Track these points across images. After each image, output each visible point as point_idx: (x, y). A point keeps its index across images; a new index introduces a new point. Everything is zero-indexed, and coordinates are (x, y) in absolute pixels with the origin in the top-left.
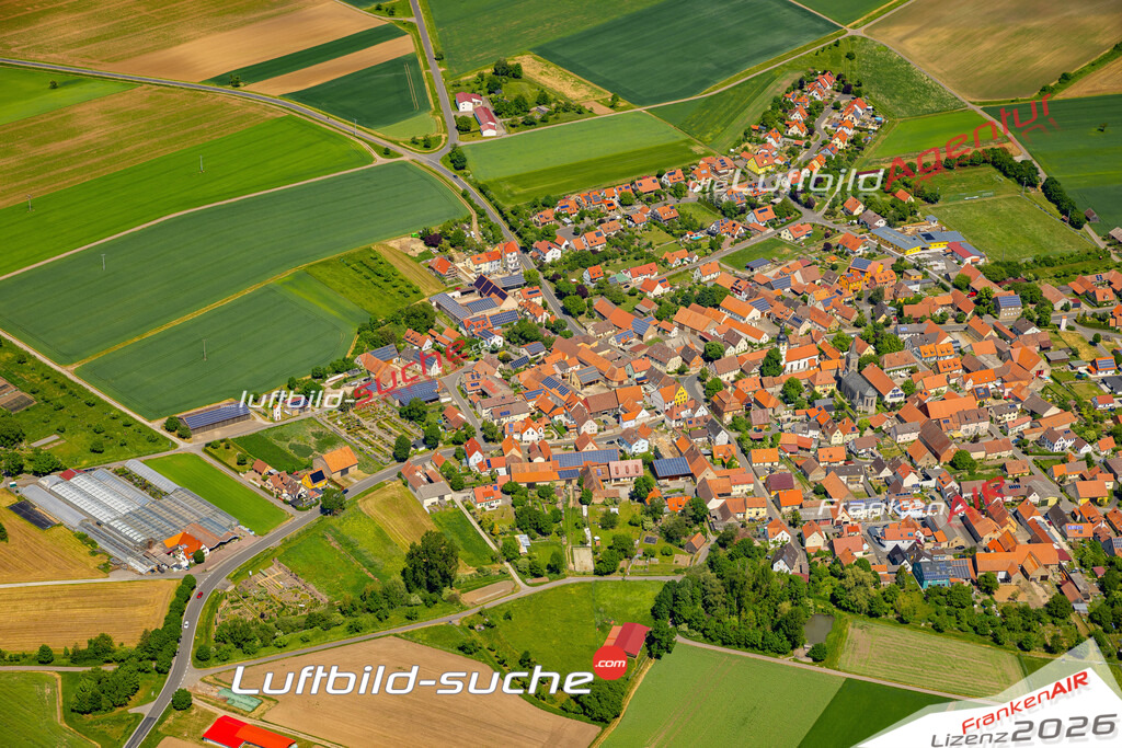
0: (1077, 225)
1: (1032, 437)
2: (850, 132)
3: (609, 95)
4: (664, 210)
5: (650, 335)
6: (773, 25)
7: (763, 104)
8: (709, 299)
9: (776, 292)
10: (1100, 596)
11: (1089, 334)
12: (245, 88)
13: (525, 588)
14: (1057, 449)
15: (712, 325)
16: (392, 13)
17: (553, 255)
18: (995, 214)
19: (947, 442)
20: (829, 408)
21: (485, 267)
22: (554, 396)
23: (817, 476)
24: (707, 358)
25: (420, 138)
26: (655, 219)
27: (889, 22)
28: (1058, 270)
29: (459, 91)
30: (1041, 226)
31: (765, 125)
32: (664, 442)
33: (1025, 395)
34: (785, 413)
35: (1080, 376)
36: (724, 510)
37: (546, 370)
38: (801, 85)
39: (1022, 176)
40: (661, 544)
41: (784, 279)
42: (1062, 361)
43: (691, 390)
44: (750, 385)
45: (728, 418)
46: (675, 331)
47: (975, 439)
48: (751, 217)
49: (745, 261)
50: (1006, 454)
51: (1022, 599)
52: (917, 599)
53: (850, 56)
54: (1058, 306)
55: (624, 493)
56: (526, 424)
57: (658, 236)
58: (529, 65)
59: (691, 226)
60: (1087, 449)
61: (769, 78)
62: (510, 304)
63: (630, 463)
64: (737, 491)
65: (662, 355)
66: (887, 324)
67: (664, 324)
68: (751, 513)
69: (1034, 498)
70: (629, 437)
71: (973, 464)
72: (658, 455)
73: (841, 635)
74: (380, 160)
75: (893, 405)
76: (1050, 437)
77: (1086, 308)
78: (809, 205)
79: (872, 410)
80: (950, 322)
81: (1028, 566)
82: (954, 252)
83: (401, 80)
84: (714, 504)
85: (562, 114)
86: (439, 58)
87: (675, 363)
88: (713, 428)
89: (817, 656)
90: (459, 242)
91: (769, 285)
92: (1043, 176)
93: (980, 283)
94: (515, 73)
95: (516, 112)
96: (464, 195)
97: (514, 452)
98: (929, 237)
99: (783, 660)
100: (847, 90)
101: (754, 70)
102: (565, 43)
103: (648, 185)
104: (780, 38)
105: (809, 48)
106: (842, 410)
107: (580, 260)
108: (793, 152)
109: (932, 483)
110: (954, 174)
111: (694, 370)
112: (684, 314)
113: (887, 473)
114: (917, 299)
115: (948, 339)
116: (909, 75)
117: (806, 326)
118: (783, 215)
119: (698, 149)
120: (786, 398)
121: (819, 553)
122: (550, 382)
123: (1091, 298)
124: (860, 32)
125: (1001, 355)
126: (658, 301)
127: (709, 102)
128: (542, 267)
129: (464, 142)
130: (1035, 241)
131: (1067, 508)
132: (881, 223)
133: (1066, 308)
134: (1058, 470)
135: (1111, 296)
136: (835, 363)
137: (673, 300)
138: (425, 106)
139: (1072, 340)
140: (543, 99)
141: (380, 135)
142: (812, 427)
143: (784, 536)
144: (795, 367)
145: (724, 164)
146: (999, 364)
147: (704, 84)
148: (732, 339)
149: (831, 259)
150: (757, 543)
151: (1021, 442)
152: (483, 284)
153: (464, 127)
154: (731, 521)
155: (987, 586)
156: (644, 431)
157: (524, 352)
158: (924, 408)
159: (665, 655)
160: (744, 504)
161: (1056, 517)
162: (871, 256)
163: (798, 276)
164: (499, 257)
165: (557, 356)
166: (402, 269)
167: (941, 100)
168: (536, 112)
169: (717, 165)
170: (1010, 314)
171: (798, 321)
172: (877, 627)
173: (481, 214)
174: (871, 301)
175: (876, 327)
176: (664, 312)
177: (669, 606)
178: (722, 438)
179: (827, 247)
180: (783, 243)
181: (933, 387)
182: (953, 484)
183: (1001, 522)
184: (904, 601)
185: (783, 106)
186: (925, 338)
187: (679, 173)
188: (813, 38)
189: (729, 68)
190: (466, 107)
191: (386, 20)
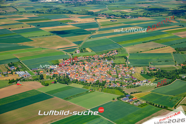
2: (113, 54)
3: (92, 51)
5: (76, 66)
13: (49, 80)
18: (119, 60)
20: (86, 71)
25: (70, 53)
32: (70, 73)
33: (104, 71)
35: (112, 71)
38: (112, 51)
44: (81, 69)
45: (77, 71)
54: (116, 66)
58: (87, 49)
59: (89, 60)
63: (65, 73)
68: (72, 77)
74: (66, 54)
78: (102, 59)
79: (90, 71)
81: (91, 81)
86: (79, 48)
87: (76, 68)
94: (85, 49)
98: (110, 61)
112: (80, 65)
121: (75, 79)
124: (125, 48)
125: (106, 69)
144: (86, 69)
151: (101, 74)
155: (86, 82)
159: (55, 84)
166: (59, 61)
167: (126, 53)
168: (84, 52)
172: (75, 83)
173: (70, 58)
178: (75, 72)
180: (97, 61)
190: (77, 51)
191: (78, 45)
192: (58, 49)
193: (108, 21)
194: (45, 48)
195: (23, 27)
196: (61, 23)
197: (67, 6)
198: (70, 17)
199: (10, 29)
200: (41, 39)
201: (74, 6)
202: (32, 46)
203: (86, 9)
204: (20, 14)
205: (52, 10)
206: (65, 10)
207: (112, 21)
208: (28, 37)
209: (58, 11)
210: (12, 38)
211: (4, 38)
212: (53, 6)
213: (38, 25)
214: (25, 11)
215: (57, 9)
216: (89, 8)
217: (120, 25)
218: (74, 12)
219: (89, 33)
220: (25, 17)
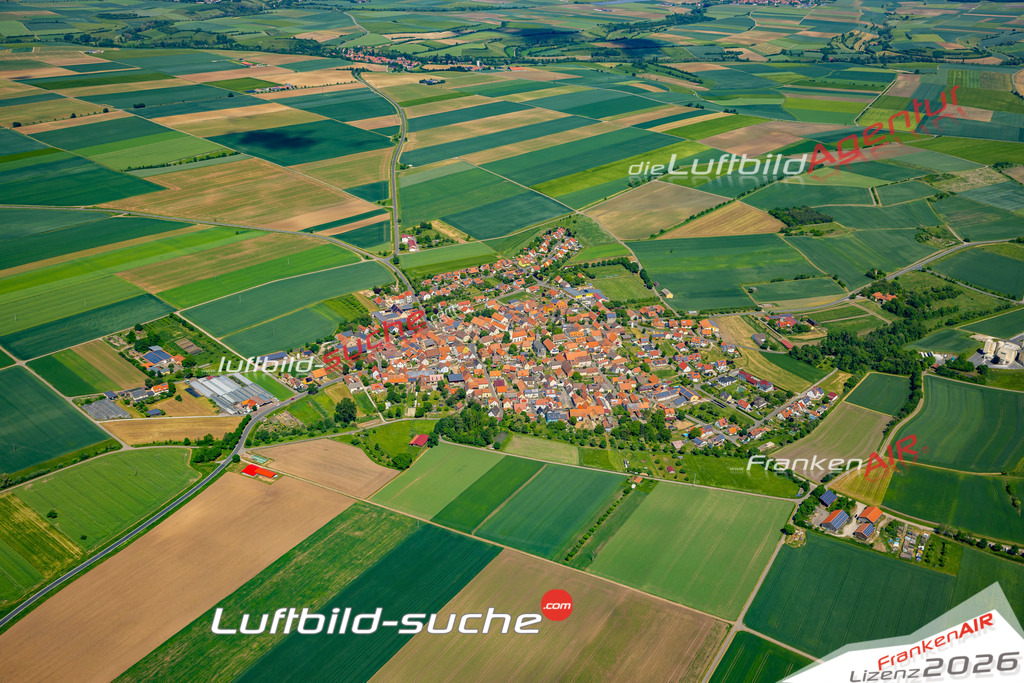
0: (650, 288)
1: (607, 368)
2: (566, 251)
3: (466, 236)
4: (478, 280)
5: (460, 328)
6: (545, 209)
7: (532, 239)
8: (488, 314)
9: (517, 311)
10: (618, 426)
11: (641, 329)
12: (314, 233)
13: (384, 422)
14: (617, 372)
15: (485, 323)
16: (384, 204)
17: (427, 297)
18: (618, 283)
19: (571, 368)
20: (526, 356)
21: (397, 302)
22: (413, 350)
23: (515, 381)
24: (481, 336)
25: (382, 252)
26: (474, 284)
27: (595, 209)
28: (637, 305)
29: (404, 234)
30: (634, 287)
31: (530, 248)
32: (456, 369)
33: (608, 352)
34: (508, 357)
35: (634, 345)
36: (473, 394)
37: (412, 341)
38: (550, 232)
39: (633, 269)
40: (445, 406)
41: (521, 308)
42: (628, 339)
43: (472, 349)
44: (495, 348)
45: (484, 359)
46: (471, 326)
47: (584, 368)
48: (514, 283)
49: (508, 300)
50: (595, 374)
51: (586, 427)
52: (544, 426)
53: (575, 222)
54: (632, 318)
55: (435, 388)
56: (400, 360)
57: (474, 290)
58: (436, 224)
59: (489, 286)
60: (629, 372)
61: (538, 230)
62: (404, 315)
63: (438, 376)
64: (481, 387)
65: (462, 334)
66: (560, 324)
67: (467, 323)
68: (484, 395)
69: (602, 390)
70: (440, 366)
71: (581, 377)
72: (452, 373)
73: (509, 440)
74: (364, 260)
75: (553, 355)
76: (615, 366)
77: (644, 319)
78: (541, 279)
79: (544, 356)
80: (587, 324)
81: (591, 415)
82: (596, 297)
83: (381, 230)
84: (469, 392)
85: (445, 243)
86: (399, 221)
87: (467, 338)
88: (476, 362)
89: (497, 448)
90: (388, 292)
91: (514, 309)
92: (641, 268)
93: (602, 309)
94: (429, 227)
95: (426, 242)
96: (395, 274)
97: (391, 371)
98: (586, 291)
99: (483, 449)
100: (569, 235)
101: (532, 227)
102: (454, 216)
103: (473, 270)
104: (547, 214)
105: (557, 218)
106: (530, 357)
107: (438, 299)
108: (539, 259)
109: (562, 385)
110: (606, 267)
111: (475, 342)
112: (475, 320)
113: (544, 380)
114: (575, 315)
115: (582, 330)
116: (597, 229)
117: (526, 324)
118: (529, 283)
119: (499, 257)
120: (510, 352)
121: (508, 409)
122: (412, 345)
123: (646, 315)
124: (582, 213)
125: (603, 336)
126: (467, 315)
127: (508, 239)
128: (422, 301)
129: (400, 254)
130: (631, 293)
131: (614, 395)
132: (568, 286)
133: (635, 319)
134: (614, 379)
135: (655, 315)
136: (533, 338)
137: (473, 314)
138: (388, 240)
139: (634, 331)
140: (438, 237)
141: (366, 251)
142: (517, 362)
143: (495, 403)
144: (516, 340)
145: (507, 262)
146: (601, 339)
147: (510, 231)
148: (493, 329)
149: (544, 299)
150: (483, 406)
151: (603, 370)
152: (395, 308)
153: (402, 248)
154: (475, 398)
155: (573, 422)
156: (448, 364)
157: (406, 334)
158: (565, 356)
159: (435, 447)
160: (482, 391)
161: (609, 397)
162: (561, 299)
163: (527, 305)
164: (403, 297)
165: (418, 335)
166: (362, 302)
167: (609, 240)
168: (434, 242)
169: (505, 262)
170: (611, 321)
171: (522, 323)
172: (525, 437)
173: (401, 281)
174: (556, 316)
175: (554, 325)
176: (468, 319)
177: (440, 428)
178: (479, 367)
179: (544, 295)
180: (526, 293)
181: (571, 347)
182: (570, 384)
183: (585, 398)
184: (538, 427)
185: (539, 241)
186: (573, 329)
187: (488, 265)
188: (560, 214)
189: (521, 226)
190: (405, 240)
191: (381, 207)
192: (310, 230)
193: (411, 85)
194: (247, 231)
195: (74, 116)
196: (231, 95)
197: (191, 12)
198: (248, 66)
199: (17, 125)
200: (194, 180)
201: (218, 12)
202: (178, 219)
203: (281, 30)
204: (20, 50)
205: (140, 30)
206: (198, 31)
207: (430, 83)
208: (130, 169)
209: (174, 36)
210: (51, 174)
211: (17, 178)
212: (140, 13)
213: (136, 107)
214: (30, 33)
215: (162, 25)
216: (289, 24)
217: (471, 102)
218: (239, 39)
219: (378, 140)
220: (56, 64)
